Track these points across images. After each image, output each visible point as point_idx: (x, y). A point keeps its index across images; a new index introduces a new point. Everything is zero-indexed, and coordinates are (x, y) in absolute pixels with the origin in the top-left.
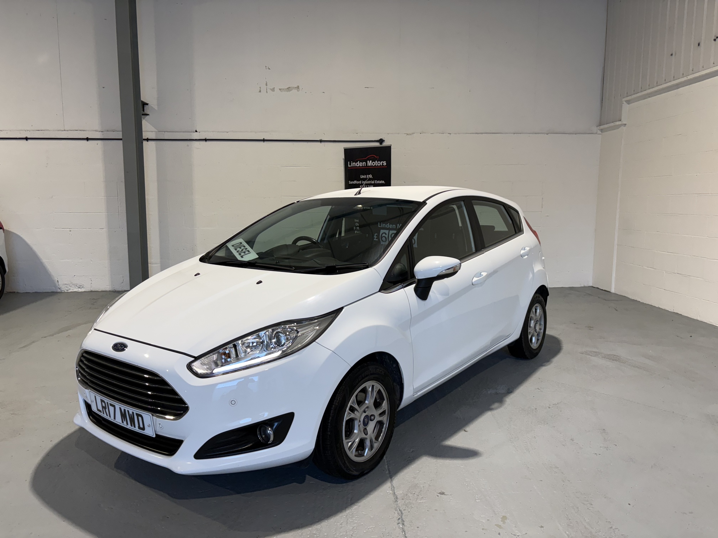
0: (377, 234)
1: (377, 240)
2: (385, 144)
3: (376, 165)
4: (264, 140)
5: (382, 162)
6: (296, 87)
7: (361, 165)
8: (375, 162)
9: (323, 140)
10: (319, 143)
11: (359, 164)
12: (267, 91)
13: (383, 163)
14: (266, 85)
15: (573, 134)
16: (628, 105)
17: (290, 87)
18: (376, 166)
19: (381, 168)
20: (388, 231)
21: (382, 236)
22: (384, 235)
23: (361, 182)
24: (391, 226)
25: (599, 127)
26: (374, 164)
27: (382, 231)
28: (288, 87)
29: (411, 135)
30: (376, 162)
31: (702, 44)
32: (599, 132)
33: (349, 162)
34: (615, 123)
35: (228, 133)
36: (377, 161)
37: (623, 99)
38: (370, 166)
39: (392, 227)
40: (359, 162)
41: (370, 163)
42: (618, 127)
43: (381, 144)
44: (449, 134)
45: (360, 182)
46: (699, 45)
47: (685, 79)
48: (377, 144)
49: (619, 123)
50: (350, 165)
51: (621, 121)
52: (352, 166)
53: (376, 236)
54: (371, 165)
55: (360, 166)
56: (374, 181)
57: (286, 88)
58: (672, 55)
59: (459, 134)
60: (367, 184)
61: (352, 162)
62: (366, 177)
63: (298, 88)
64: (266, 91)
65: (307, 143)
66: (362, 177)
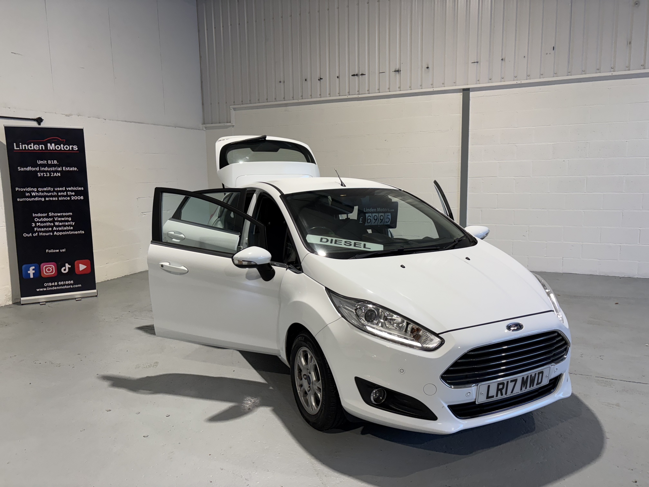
3: (63, 149)
5: (71, 146)
7: (36, 148)
8: (60, 145)
11: (32, 147)
18: (63, 150)
19: (71, 153)
23: (38, 168)
26: (58, 147)
30: (62, 146)
33: (15, 144)
36: (64, 145)
40: (32, 144)
41: (51, 147)
45: (38, 169)
50: (17, 147)
52: (21, 148)
56: (61, 167)
66: (40, 162)
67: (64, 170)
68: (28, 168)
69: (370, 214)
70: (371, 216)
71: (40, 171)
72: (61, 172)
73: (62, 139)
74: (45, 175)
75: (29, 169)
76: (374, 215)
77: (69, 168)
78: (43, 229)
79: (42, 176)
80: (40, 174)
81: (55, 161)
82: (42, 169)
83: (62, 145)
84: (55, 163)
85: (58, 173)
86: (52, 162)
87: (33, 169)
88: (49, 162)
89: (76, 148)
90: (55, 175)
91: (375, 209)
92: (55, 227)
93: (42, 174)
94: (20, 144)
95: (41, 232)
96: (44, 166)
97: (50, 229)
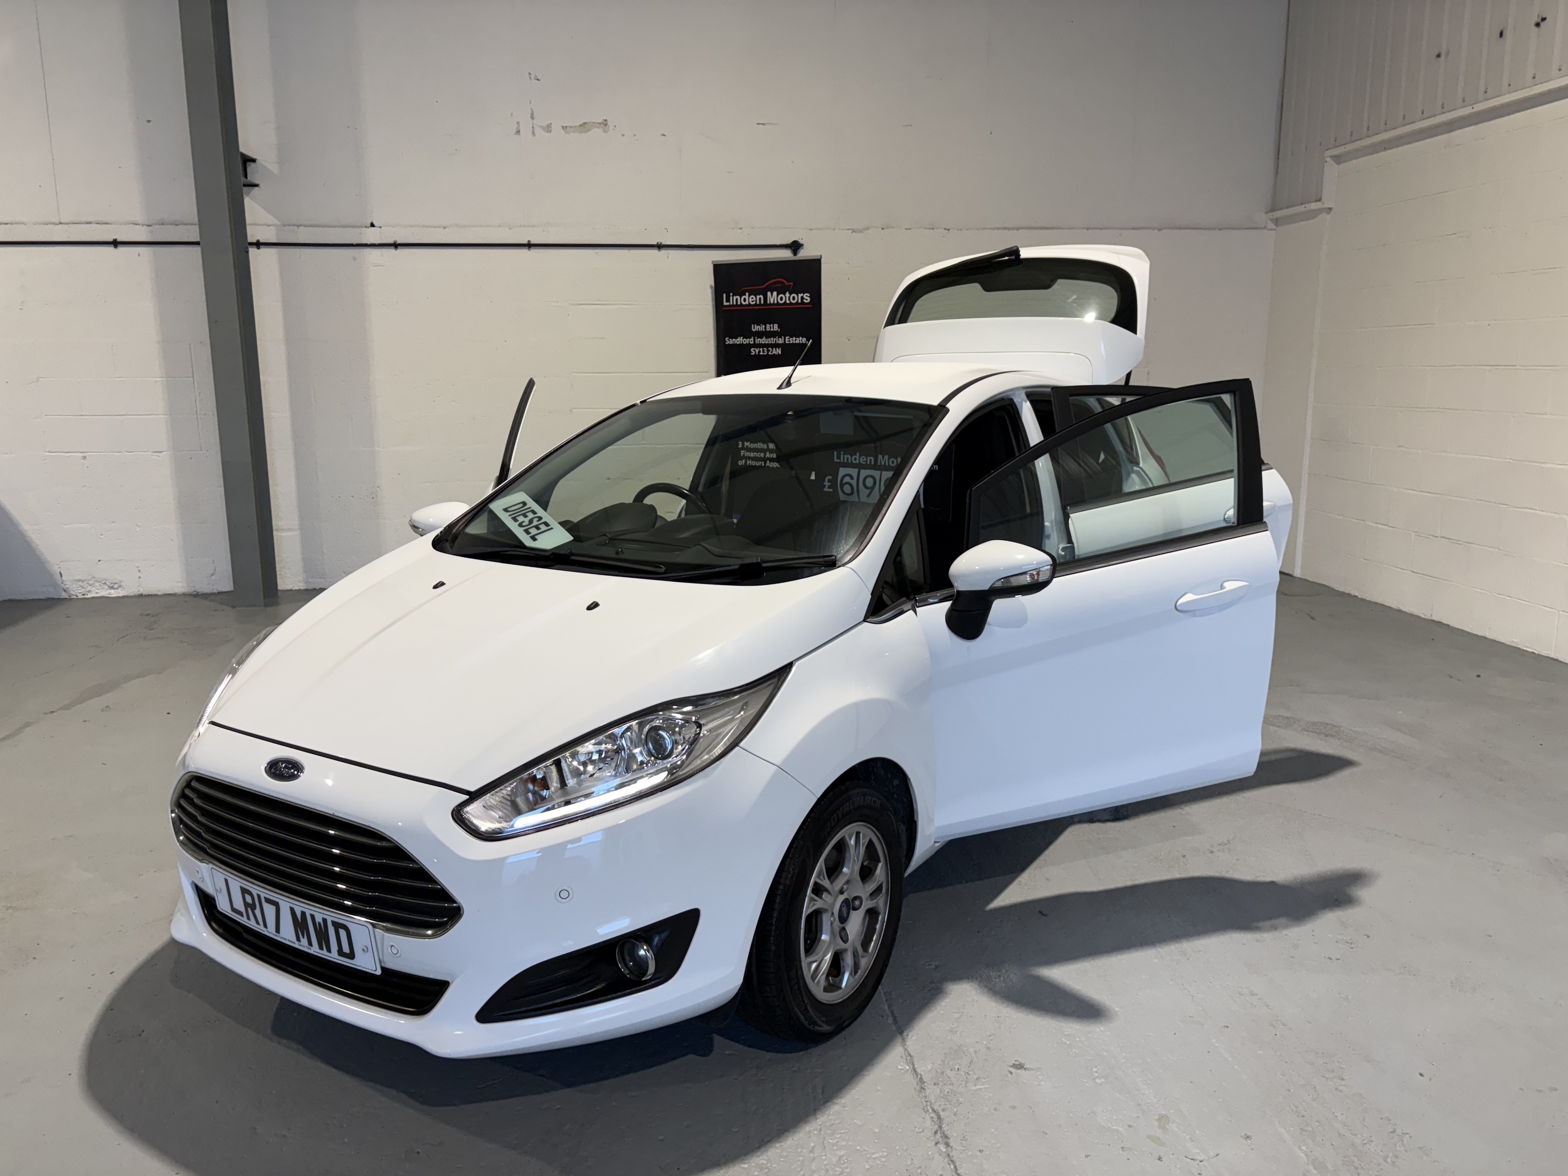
0: (830, 477)
1: (831, 490)
2: (803, 254)
3: (788, 302)
4: (529, 245)
5: (800, 295)
6: (600, 121)
7: (752, 301)
8: (785, 294)
9: (664, 243)
10: (655, 252)
11: (748, 300)
12: (533, 132)
13: (802, 298)
14: (532, 117)
15: (1215, 229)
16: (1337, 166)
17: (586, 123)
18: (788, 304)
19: (800, 307)
20: (856, 470)
21: (844, 482)
22: (847, 479)
23: (752, 339)
24: (863, 460)
25: (1271, 214)
26: (781, 299)
27: (842, 471)
28: (581, 123)
29: (861, 232)
30: (787, 295)
31: (1508, 34)
32: (1271, 225)
33: (724, 295)
34: (1306, 205)
35: (446, 229)
36: (790, 294)
37: (1326, 152)
38: (774, 304)
39: (866, 462)
40: (747, 294)
41: (773, 298)
42: (1314, 214)
43: (795, 253)
44: (945, 229)
45: (751, 341)
46: (1501, 34)
47: (1467, 111)
48: (786, 255)
49: (1314, 206)
50: (726, 302)
51: (1320, 200)
52: (731, 304)
53: (829, 481)
54: (776, 302)
55: (749, 304)
56: (783, 337)
57: (578, 124)
58: (1439, 56)
59: (967, 229)
60: (768, 344)
61: (731, 294)
62: (765, 328)
63: (606, 125)
64: (531, 132)
65: (627, 251)
66: (756, 328)
67: (787, 342)
68: (738, 339)
69: (854, 472)
70: (855, 477)
71: (756, 345)
72: (783, 346)
73: (788, 282)
74: (761, 353)
75: (740, 340)
76: (864, 473)
77: (794, 339)
78: (752, 455)
79: (757, 353)
80: (754, 350)
81: (775, 325)
82: (759, 341)
83: (787, 293)
84: (775, 330)
85: (777, 349)
86: (770, 327)
87: (746, 341)
88: (767, 327)
89: (807, 298)
90: (773, 352)
91: (869, 458)
92: (768, 453)
93: (757, 351)
94: (730, 296)
95: (750, 458)
96: (760, 335)
97: (762, 455)
